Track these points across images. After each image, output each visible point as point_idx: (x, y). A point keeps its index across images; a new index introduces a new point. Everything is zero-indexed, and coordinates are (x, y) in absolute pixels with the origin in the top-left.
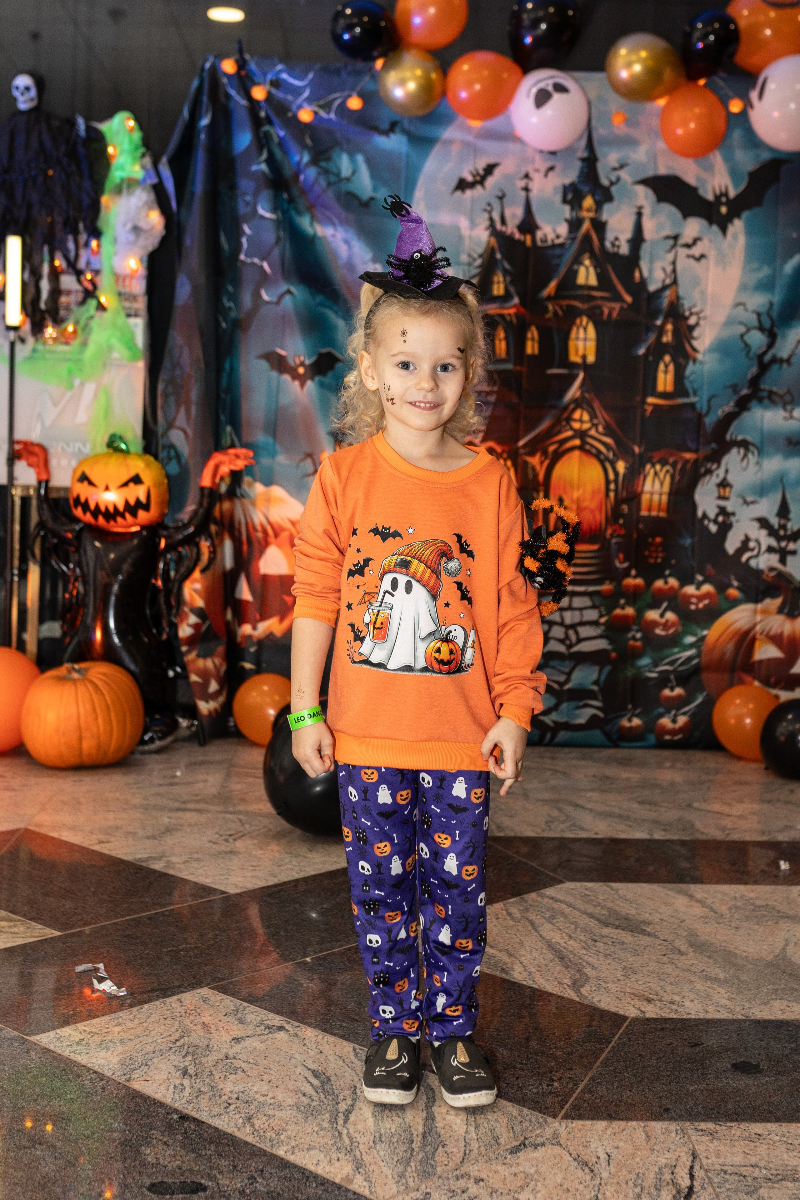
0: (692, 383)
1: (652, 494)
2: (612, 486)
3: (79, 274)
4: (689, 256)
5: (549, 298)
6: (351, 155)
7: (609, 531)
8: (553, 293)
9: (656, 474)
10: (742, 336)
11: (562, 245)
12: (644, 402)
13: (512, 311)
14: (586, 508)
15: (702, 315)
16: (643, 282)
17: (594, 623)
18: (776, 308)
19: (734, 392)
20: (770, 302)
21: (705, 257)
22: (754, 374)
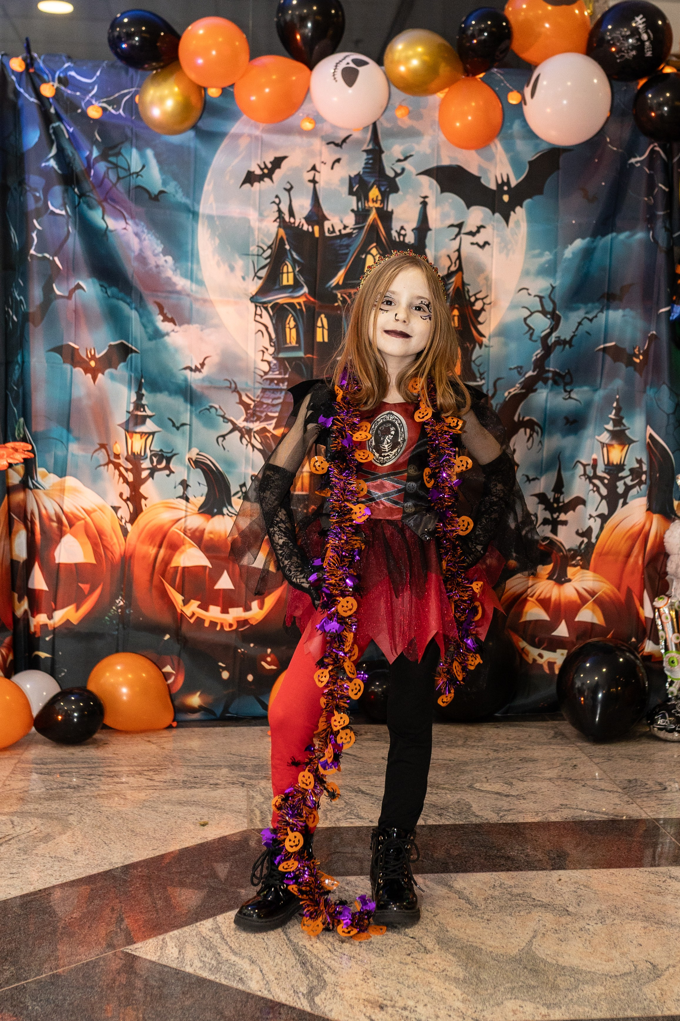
0: (479, 366)
4: (472, 244)
5: (337, 287)
6: (140, 149)
8: (341, 283)
10: (525, 319)
11: (349, 235)
13: (301, 300)
15: (487, 301)
18: (558, 292)
19: (520, 373)
20: (551, 285)
21: (489, 244)
22: (538, 356)
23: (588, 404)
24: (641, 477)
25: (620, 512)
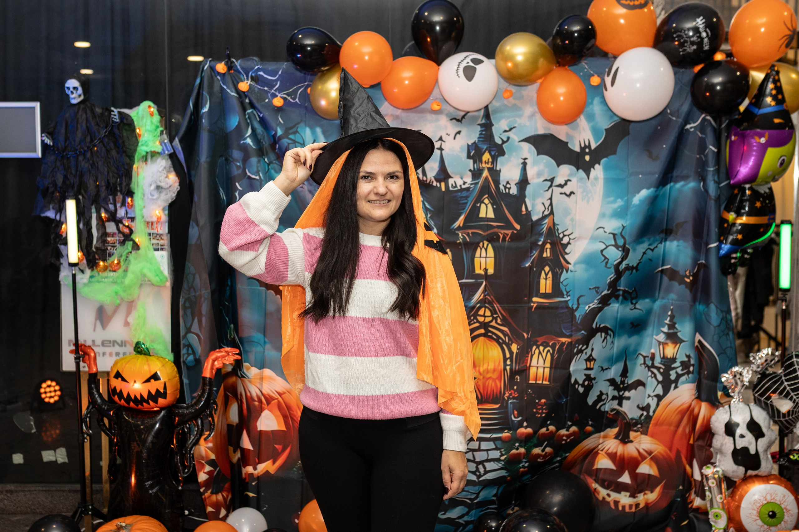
0: (566, 286)
1: (537, 367)
2: (508, 362)
3: (118, 222)
4: (561, 193)
5: (459, 228)
6: (312, 128)
7: (507, 395)
8: (461, 225)
9: (540, 353)
10: (602, 251)
11: (468, 189)
12: (530, 301)
14: (490, 378)
15: (572, 237)
16: (528, 214)
17: (497, 460)
18: (627, 230)
19: (597, 292)
20: (622, 225)
21: (574, 193)
22: (612, 279)
23: (649, 312)
24: (689, 368)
25: (672, 393)
